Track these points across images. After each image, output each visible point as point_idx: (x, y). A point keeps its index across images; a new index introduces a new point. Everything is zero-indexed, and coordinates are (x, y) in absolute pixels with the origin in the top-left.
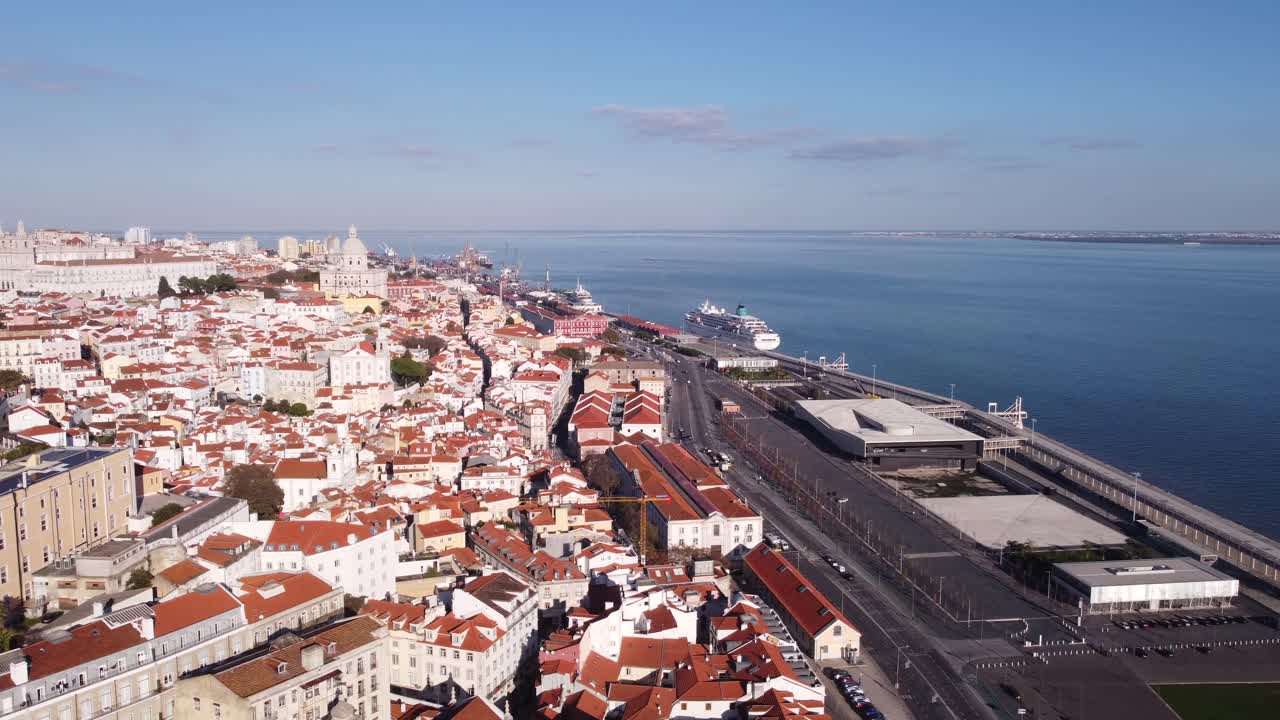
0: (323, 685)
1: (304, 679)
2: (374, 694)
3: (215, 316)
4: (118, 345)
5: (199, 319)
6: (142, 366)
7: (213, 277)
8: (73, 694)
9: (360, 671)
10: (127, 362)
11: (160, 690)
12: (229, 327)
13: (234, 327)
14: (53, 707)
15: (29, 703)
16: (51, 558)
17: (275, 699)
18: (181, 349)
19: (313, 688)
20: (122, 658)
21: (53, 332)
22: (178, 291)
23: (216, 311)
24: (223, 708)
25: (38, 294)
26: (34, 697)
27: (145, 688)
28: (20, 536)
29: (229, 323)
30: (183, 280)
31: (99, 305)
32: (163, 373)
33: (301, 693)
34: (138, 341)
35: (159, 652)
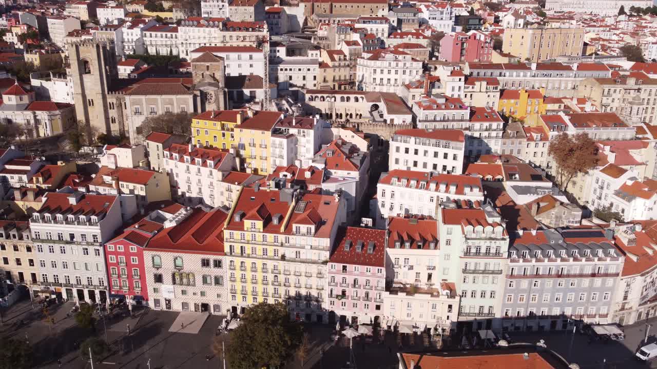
0: (632, 92)
1: (626, 87)
2: (653, 106)
3: (644, 25)
4: (592, 29)
5: (635, 26)
6: (600, 38)
7: (649, 8)
8: (547, 78)
9: (650, 95)
10: (594, 36)
11: (574, 88)
12: (650, 30)
13: (653, 30)
14: (541, 80)
15: (534, 76)
16: (548, 58)
17: (612, 90)
18: (622, 35)
19: (628, 91)
20: (565, 73)
21: (565, 21)
22: (629, 14)
23: (646, 23)
24: (594, 89)
25: (563, 12)
26: (536, 75)
27: (570, 86)
28: (541, 46)
29: (650, 27)
30: (633, 9)
31: (587, 17)
32: (610, 43)
33: (623, 91)
34: (602, 29)
35: (577, 75)
